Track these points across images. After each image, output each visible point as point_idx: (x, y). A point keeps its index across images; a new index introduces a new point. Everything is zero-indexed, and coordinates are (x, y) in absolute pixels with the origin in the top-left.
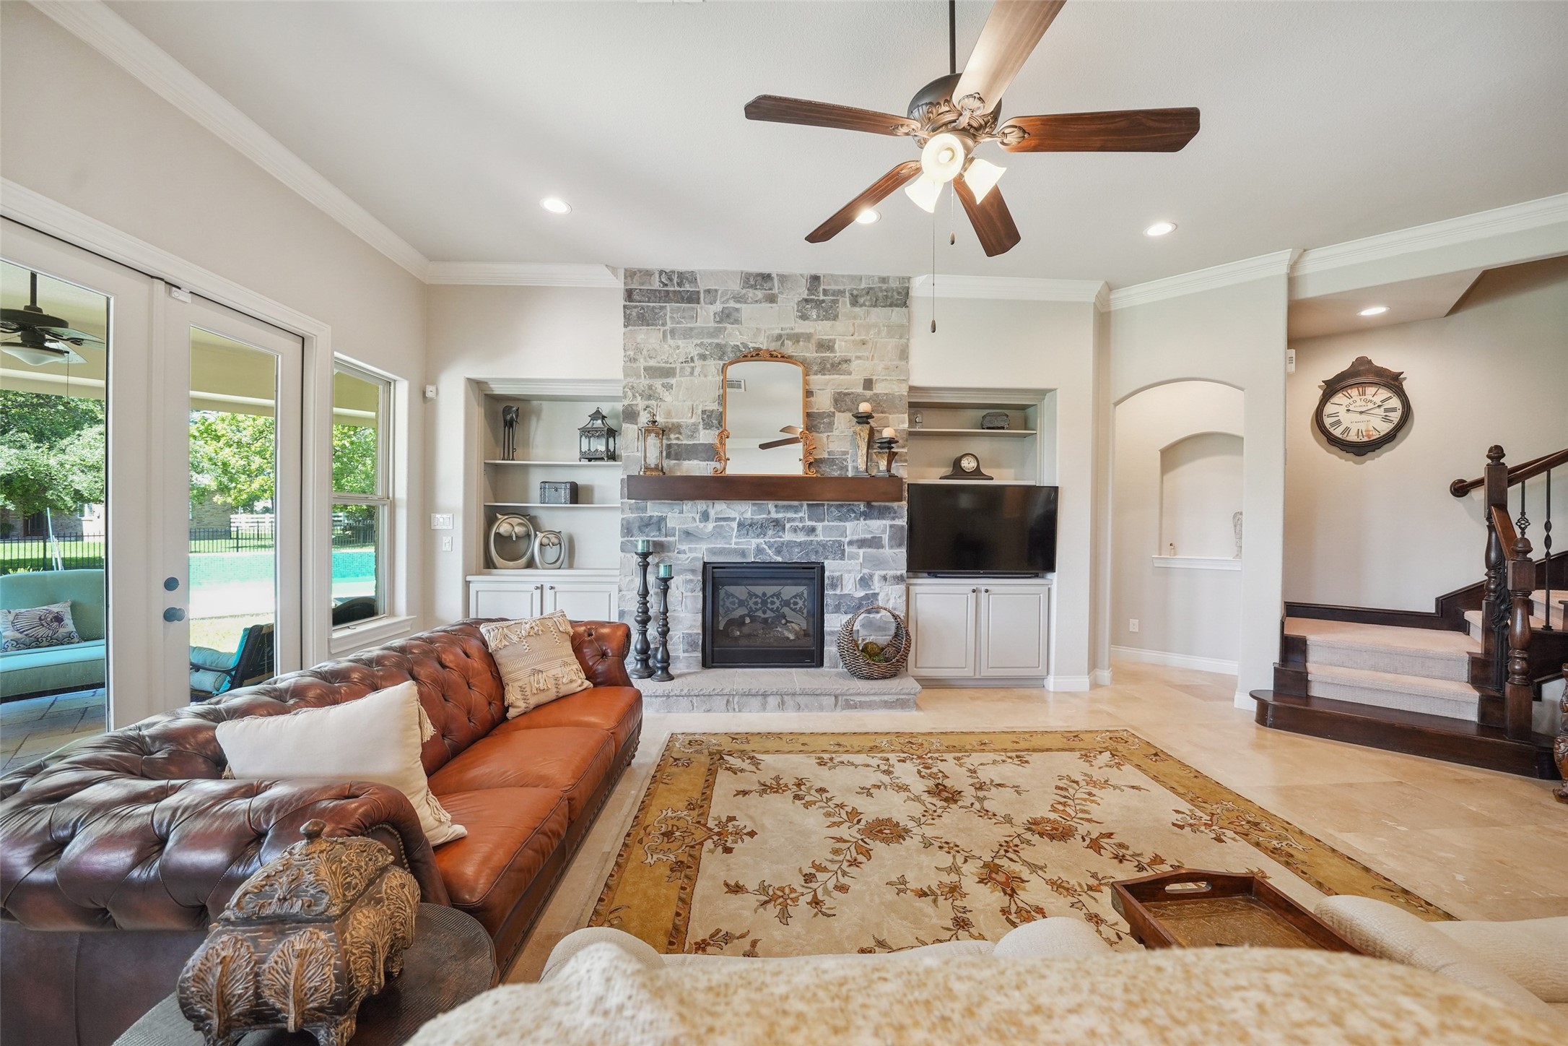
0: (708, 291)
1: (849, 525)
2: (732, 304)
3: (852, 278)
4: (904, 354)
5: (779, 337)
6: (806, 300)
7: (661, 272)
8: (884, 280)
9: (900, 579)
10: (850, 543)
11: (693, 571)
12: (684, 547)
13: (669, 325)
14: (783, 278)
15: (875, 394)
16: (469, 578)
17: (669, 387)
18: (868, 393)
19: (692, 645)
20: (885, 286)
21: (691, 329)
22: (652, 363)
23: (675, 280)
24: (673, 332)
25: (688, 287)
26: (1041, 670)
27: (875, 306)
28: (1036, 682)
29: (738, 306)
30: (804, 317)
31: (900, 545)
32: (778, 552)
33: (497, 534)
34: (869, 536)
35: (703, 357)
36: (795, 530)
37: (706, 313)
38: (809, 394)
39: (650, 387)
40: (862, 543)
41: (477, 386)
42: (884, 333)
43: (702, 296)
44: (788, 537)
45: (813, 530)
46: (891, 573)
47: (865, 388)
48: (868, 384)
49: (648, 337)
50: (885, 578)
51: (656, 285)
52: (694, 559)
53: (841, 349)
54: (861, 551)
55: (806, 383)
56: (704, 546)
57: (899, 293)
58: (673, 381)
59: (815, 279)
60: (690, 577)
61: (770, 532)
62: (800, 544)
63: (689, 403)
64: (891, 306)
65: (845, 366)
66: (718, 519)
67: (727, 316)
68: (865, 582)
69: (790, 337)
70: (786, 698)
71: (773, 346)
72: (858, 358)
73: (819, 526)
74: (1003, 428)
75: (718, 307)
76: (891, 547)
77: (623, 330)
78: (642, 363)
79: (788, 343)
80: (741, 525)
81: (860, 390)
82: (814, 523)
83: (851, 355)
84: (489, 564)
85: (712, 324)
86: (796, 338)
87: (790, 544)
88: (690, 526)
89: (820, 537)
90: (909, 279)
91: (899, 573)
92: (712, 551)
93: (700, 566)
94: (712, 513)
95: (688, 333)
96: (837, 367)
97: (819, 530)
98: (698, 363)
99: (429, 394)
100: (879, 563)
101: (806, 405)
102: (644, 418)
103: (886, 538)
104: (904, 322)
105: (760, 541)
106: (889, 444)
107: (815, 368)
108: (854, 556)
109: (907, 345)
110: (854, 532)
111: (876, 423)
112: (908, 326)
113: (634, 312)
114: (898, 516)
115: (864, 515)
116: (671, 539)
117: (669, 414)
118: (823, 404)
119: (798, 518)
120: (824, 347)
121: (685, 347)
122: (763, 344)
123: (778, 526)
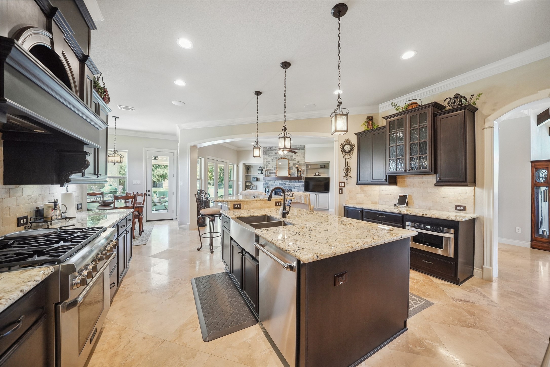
0: (275, 149)
3: (296, 146)
4: (304, 157)
7: (268, 147)
8: (301, 146)
10: (295, 187)
12: (271, 187)
13: (269, 155)
15: (299, 164)
16: (243, 191)
17: (269, 164)
18: (298, 163)
20: (301, 147)
22: (267, 160)
23: (270, 148)
24: (270, 156)
25: (272, 149)
26: (328, 208)
28: (327, 210)
31: (303, 187)
32: (285, 188)
33: (247, 185)
34: (298, 186)
35: (274, 159)
36: (287, 185)
37: (274, 153)
38: (289, 164)
39: (267, 164)
40: (297, 187)
41: (244, 164)
42: (301, 154)
44: (286, 186)
45: (290, 185)
46: (302, 191)
48: (298, 162)
49: (266, 157)
51: (268, 149)
54: (297, 188)
55: (289, 162)
56: (274, 186)
57: (303, 148)
58: (270, 163)
61: (283, 185)
63: (272, 166)
64: (302, 150)
65: (295, 159)
66: (276, 183)
67: (277, 153)
69: (286, 155)
71: (284, 157)
72: (297, 158)
73: (291, 184)
74: (323, 167)
76: (302, 187)
77: (263, 156)
78: (266, 160)
79: (286, 156)
80: (279, 184)
81: (297, 163)
82: (290, 184)
83: (296, 158)
84: (246, 190)
87: (287, 187)
88: (272, 184)
89: (291, 186)
90: (305, 145)
95: (272, 156)
96: (293, 160)
97: (291, 185)
98: (273, 160)
99: (238, 166)
100: (300, 190)
101: (289, 166)
102: (266, 168)
103: (301, 186)
104: (304, 152)
105: (282, 186)
106: (300, 171)
107: (290, 160)
108: (296, 189)
109: (305, 156)
110: (296, 185)
111: (299, 168)
112: (305, 153)
113: (264, 153)
114: (302, 182)
115: (298, 182)
116: (269, 186)
117: (269, 168)
118: (291, 165)
119: (288, 183)
120: (292, 157)
121: (272, 158)
122: (282, 157)
123: (285, 184)
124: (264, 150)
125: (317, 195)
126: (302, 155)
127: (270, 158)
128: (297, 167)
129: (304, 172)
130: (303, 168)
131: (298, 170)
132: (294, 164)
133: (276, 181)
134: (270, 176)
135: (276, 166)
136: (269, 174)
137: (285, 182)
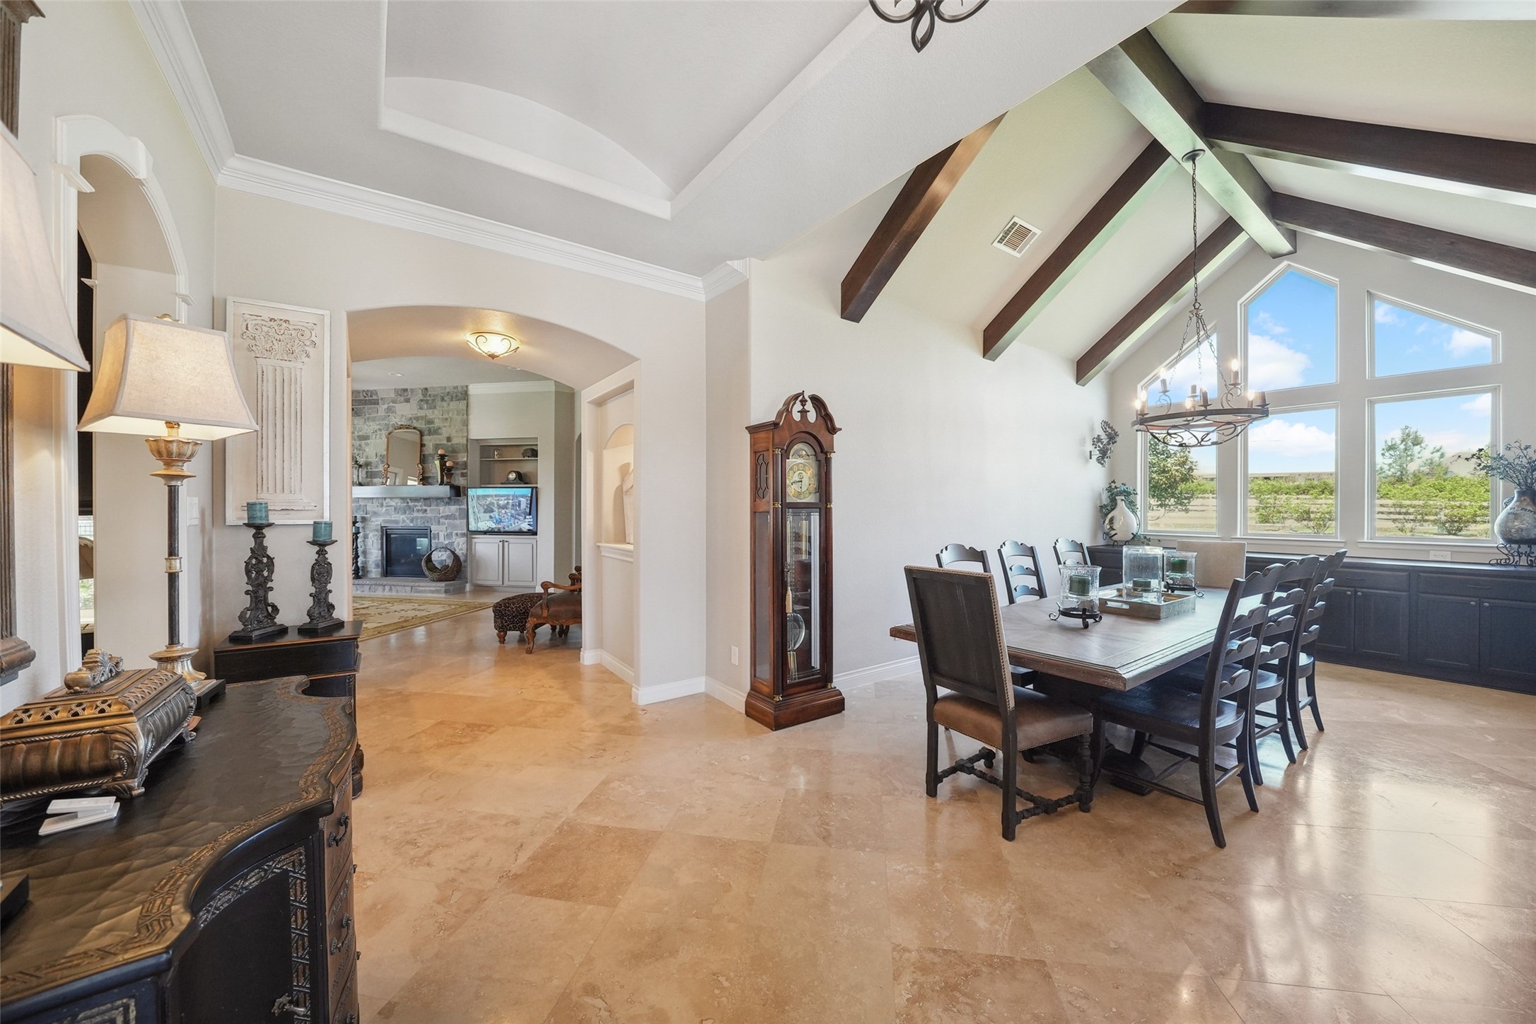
0: (382, 399)
1: (441, 508)
2: (391, 404)
3: (442, 388)
4: (466, 423)
5: (411, 418)
6: (421, 400)
7: (363, 391)
8: (456, 388)
9: (463, 535)
10: (442, 517)
11: (377, 531)
12: (373, 519)
13: (367, 416)
14: (412, 390)
15: (452, 444)
17: (367, 444)
18: (449, 443)
19: (377, 566)
20: (455, 391)
21: (376, 417)
22: (360, 433)
23: (369, 394)
24: (368, 418)
25: (374, 397)
26: (534, 583)
27: (452, 400)
29: (394, 405)
30: (421, 408)
31: (463, 518)
32: (412, 521)
34: (450, 514)
35: (380, 430)
36: (418, 511)
37: (382, 408)
38: (422, 445)
39: (360, 446)
40: (447, 517)
42: (455, 414)
43: (380, 401)
44: (415, 514)
45: (426, 510)
46: (460, 532)
47: (447, 441)
48: (449, 439)
49: (359, 421)
50: (457, 534)
51: (362, 398)
52: (377, 525)
53: (437, 423)
54: (446, 521)
55: (421, 440)
56: (381, 519)
57: (462, 394)
58: (369, 441)
59: (426, 389)
60: (376, 533)
61: (407, 512)
62: (421, 517)
63: (375, 452)
64: (459, 400)
65: (439, 431)
66: (387, 506)
67: (389, 410)
68: (449, 536)
69: (415, 418)
70: (392, 587)
71: (409, 423)
72: (445, 426)
73: (428, 508)
75: (386, 406)
76: (460, 519)
78: (356, 434)
79: (414, 421)
80: (395, 508)
81: (445, 442)
82: (426, 508)
83: (441, 425)
85: (384, 414)
86: (417, 419)
87: (417, 518)
88: (376, 509)
89: (429, 514)
90: (467, 386)
91: (463, 532)
92: (385, 521)
93: (379, 527)
94: (384, 503)
95: (374, 420)
96: (436, 432)
97: (428, 511)
98: (378, 432)
100: (455, 527)
101: (421, 451)
103: (457, 514)
104: (465, 408)
105: (404, 516)
106: (450, 469)
107: (426, 432)
108: (444, 524)
109: (467, 419)
110: (443, 512)
111: (446, 459)
112: (467, 410)
114: (463, 504)
115: (447, 504)
116: (368, 516)
117: (367, 457)
118: (429, 449)
119: (419, 505)
120: (430, 422)
121: (373, 426)
122: (404, 422)
123: (411, 509)
125: (506, 544)
126: (459, 418)
127: (368, 428)
128: (442, 457)
129: (465, 471)
130: (462, 458)
131: (443, 464)
132: (437, 447)
133: (388, 500)
134: (368, 485)
135: (385, 453)
136: (367, 477)
137: (411, 504)
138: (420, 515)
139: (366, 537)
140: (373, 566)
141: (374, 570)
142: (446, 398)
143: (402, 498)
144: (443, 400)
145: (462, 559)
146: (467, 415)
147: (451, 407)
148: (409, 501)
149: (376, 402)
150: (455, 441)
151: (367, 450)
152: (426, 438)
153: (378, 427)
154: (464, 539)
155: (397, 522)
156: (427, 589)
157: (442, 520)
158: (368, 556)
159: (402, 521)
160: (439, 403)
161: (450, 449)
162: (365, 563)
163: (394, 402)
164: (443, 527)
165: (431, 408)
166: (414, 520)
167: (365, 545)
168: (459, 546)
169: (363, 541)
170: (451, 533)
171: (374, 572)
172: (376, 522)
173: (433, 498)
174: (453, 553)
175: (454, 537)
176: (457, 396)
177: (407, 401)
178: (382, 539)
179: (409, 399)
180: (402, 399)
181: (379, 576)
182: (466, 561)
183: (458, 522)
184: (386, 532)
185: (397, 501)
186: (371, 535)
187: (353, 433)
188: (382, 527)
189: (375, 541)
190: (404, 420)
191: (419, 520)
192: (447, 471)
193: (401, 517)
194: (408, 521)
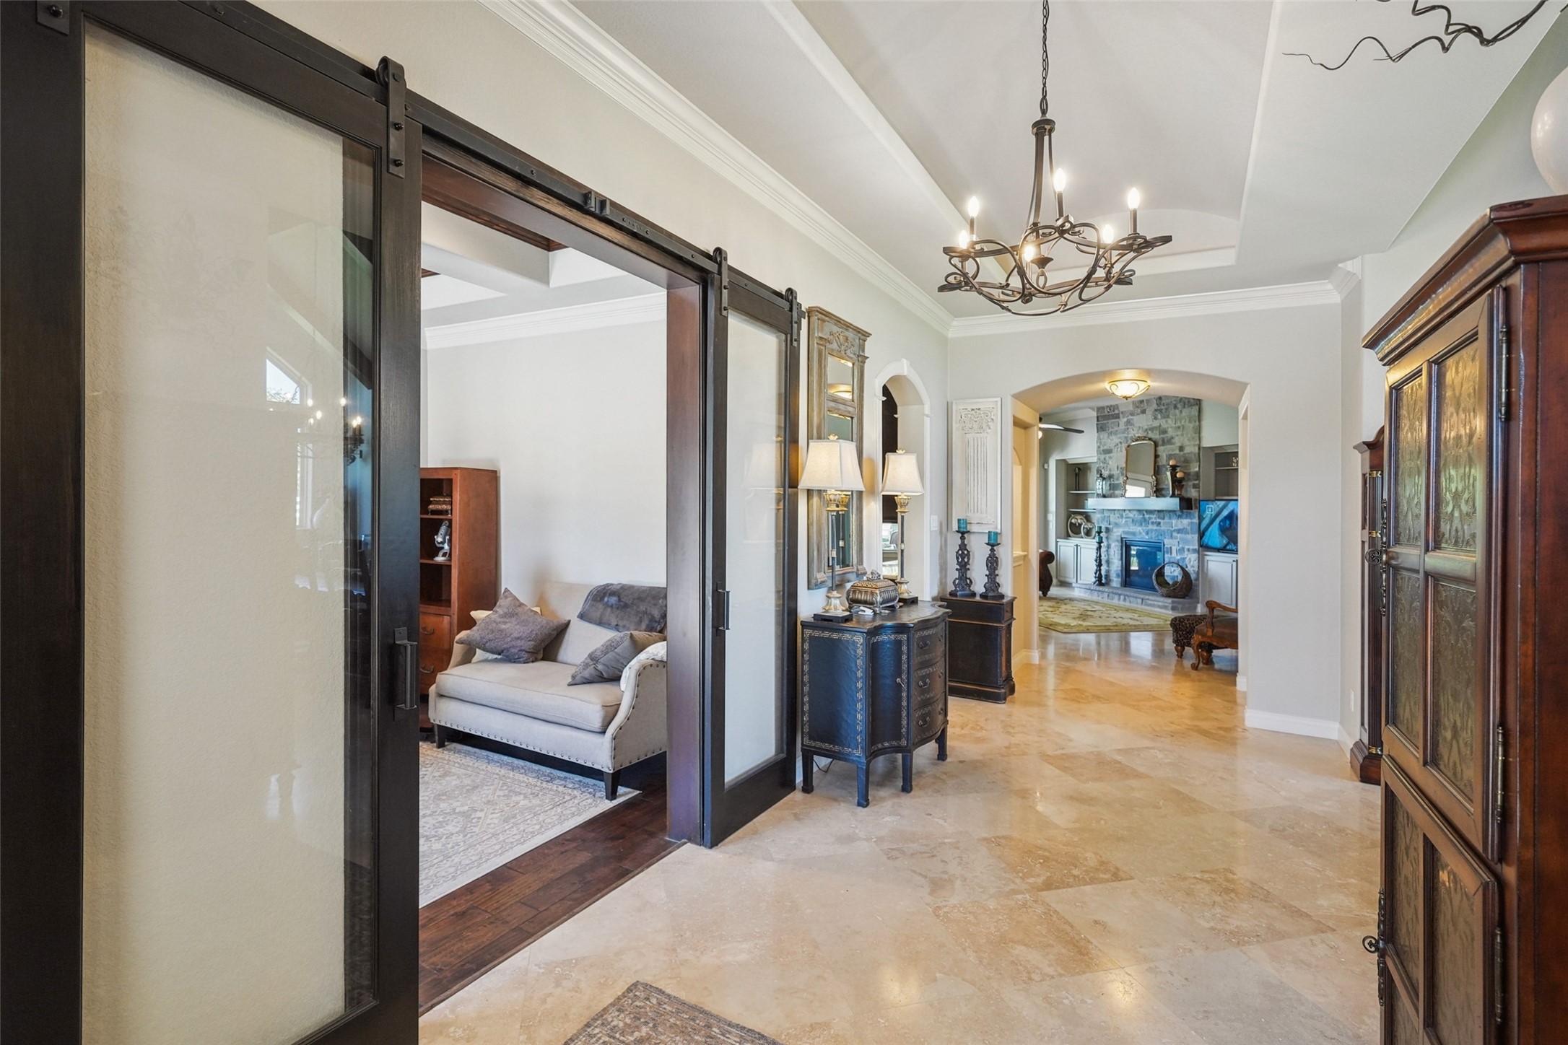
0: (1122, 413)
1: (1174, 522)
2: (1130, 417)
3: (1175, 395)
4: (1198, 431)
5: (1147, 430)
6: (1156, 410)
7: (1107, 406)
8: (1189, 395)
9: (1194, 551)
10: (1174, 530)
11: (1118, 541)
12: (1115, 530)
13: (1110, 430)
14: (1148, 401)
15: (1185, 454)
16: (1058, 540)
17: (1110, 458)
18: (1182, 453)
19: (1118, 576)
20: (1189, 398)
21: (1117, 431)
22: (1105, 447)
23: (1112, 409)
24: (1111, 433)
25: (1116, 412)
27: (1184, 407)
29: (1132, 417)
30: (1156, 418)
31: (1194, 533)
32: (1149, 534)
33: (1071, 523)
34: (1182, 528)
35: (1121, 443)
36: (1153, 523)
37: (1123, 420)
38: (1156, 456)
39: (1105, 459)
40: (1179, 531)
41: (1063, 462)
42: (1187, 421)
43: (1121, 415)
44: (1150, 527)
45: (1159, 523)
46: (1191, 547)
47: (1180, 451)
48: (1181, 448)
49: (1104, 435)
50: (1188, 550)
51: (1106, 413)
52: (1118, 536)
53: (1171, 433)
54: (1179, 535)
55: (1156, 451)
56: (1121, 530)
58: (1111, 455)
59: (1160, 398)
60: (1117, 544)
61: (1143, 524)
62: (1156, 530)
63: (1116, 465)
64: (1191, 406)
65: (1172, 440)
66: (1127, 518)
67: (1128, 422)
68: (1181, 551)
69: (1150, 429)
70: (1127, 597)
71: (1145, 434)
72: (1177, 436)
73: (1162, 521)
75: (1125, 419)
76: (1192, 533)
77: (1097, 434)
78: (1102, 448)
79: (1150, 432)
80: (1133, 520)
81: (1177, 452)
82: (1158, 520)
83: (1174, 434)
84: (1068, 536)
85: (1124, 427)
86: (1152, 429)
87: (1152, 530)
88: (1117, 521)
89: (1163, 528)
91: (1195, 547)
92: (1125, 533)
93: (1120, 538)
94: (1124, 514)
95: (1116, 433)
96: (1169, 441)
97: (1162, 525)
98: (1119, 445)
99: (1046, 467)
100: (1186, 542)
101: (1155, 462)
102: (1102, 472)
103: (1189, 528)
104: (1197, 414)
105: (1140, 528)
106: (1180, 480)
107: (1160, 443)
108: (1176, 538)
109: (1200, 426)
110: (1176, 525)
111: (1178, 469)
112: (1200, 417)
113: (1099, 426)
114: (1194, 518)
115: (1180, 517)
116: (1111, 526)
117: (1110, 470)
118: (1162, 461)
119: (1154, 518)
120: (1165, 432)
121: (1115, 439)
122: (1141, 434)
123: (1144, 521)
124: (1098, 417)
126: (1192, 425)
127: (1112, 441)
128: (1174, 468)
129: (1197, 482)
130: (1194, 468)
131: (1173, 476)
132: (1170, 457)
133: (1127, 512)
134: (1111, 497)
135: (1124, 465)
136: (1110, 489)
137: (1147, 516)
138: (1155, 527)
139: (1109, 547)
140: (1115, 575)
141: (1115, 579)
142: (1179, 406)
143: (1139, 511)
144: (1175, 407)
145: (1193, 576)
146: (1200, 421)
147: (1184, 414)
148: (1145, 513)
149: (1117, 417)
150: (1187, 450)
151: (1110, 463)
152: (1161, 449)
153: (1120, 440)
154: (1196, 555)
155: (1134, 534)
156: (1156, 603)
157: (1175, 534)
158: (1110, 565)
159: (1141, 533)
160: (1172, 411)
161: (1182, 459)
162: (1108, 571)
163: (1132, 414)
164: (1175, 542)
165: (1164, 418)
166: (1150, 532)
167: (1108, 555)
168: (1190, 562)
169: (1107, 551)
170: (1183, 549)
171: (1116, 582)
172: (1117, 533)
173: (1166, 511)
174: (1183, 569)
175: (1186, 553)
176: (1189, 402)
177: (1143, 412)
178: (1122, 550)
179: (1145, 410)
180: (1139, 411)
181: (1119, 586)
182: (1197, 579)
183: (1189, 536)
184: (1126, 543)
185: (1135, 512)
186: (1113, 545)
187: (1099, 447)
188: (1122, 538)
189: (1116, 551)
190: (1140, 431)
191: (1154, 533)
192: (1178, 483)
193: (1138, 529)
194: (1144, 534)
